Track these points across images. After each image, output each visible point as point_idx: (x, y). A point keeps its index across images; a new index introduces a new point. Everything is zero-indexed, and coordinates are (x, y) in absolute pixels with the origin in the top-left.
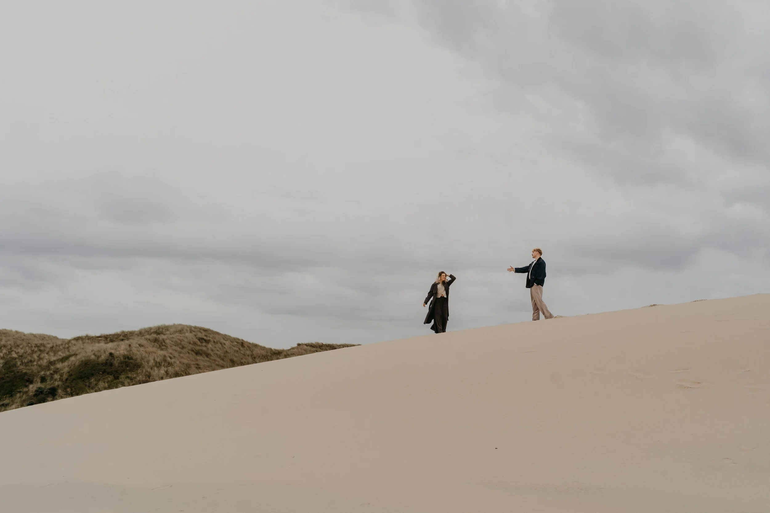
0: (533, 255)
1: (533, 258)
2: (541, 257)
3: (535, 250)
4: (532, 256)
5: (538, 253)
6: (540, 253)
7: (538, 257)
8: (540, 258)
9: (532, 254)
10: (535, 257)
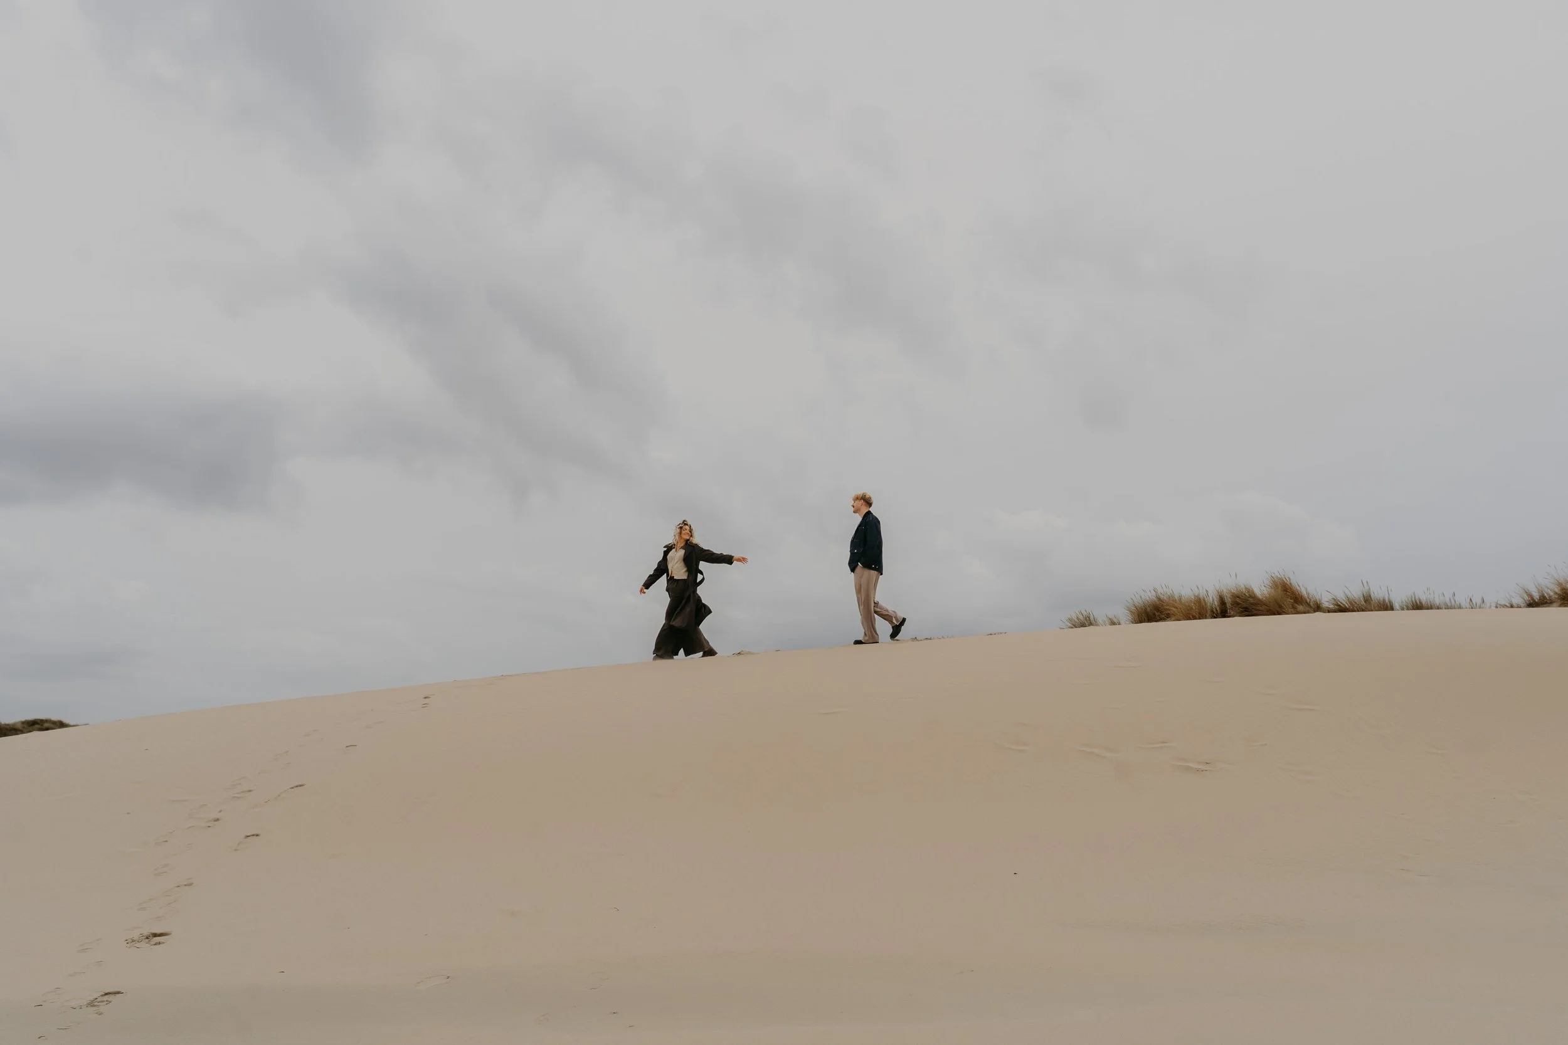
0: (853, 507)
1: (854, 512)
2: (871, 509)
3: (857, 498)
4: (853, 509)
5: (864, 503)
6: (869, 504)
7: (864, 510)
8: (869, 513)
9: (852, 504)
10: (857, 510)
